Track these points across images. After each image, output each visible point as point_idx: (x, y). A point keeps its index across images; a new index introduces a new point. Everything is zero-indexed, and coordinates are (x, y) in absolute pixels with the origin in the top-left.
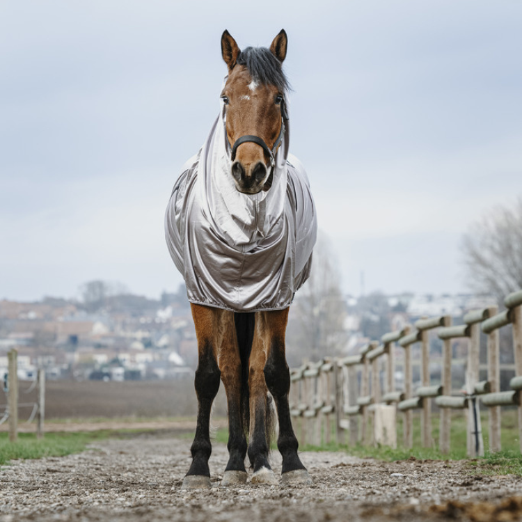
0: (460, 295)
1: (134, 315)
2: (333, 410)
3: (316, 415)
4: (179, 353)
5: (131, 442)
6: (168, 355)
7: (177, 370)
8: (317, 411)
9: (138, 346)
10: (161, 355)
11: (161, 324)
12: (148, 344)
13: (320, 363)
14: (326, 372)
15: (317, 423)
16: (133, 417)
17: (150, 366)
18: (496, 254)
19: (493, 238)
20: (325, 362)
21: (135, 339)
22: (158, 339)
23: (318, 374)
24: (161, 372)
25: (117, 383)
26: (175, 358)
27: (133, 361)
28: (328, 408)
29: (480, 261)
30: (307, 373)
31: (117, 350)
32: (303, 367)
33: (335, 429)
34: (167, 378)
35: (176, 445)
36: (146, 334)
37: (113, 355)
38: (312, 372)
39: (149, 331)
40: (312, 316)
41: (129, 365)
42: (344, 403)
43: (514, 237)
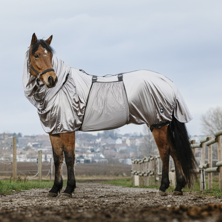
0: (200, 136)
1: (88, 141)
2: (154, 174)
3: (148, 175)
4: (103, 154)
5: (83, 184)
6: (99, 155)
7: (103, 160)
8: (148, 174)
9: (89, 151)
10: (97, 155)
11: (97, 144)
12: (93, 151)
13: (149, 157)
14: (151, 160)
15: (148, 178)
16: (85, 175)
17: (93, 158)
18: (213, 122)
19: (212, 116)
20: (151, 157)
21: (88, 149)
22: (96, 149)
23: (149, 161)
24: (97, 161)
25: (82, 164)
26: (102, 156)
27: (87, 157)
28: (152, 173)
29: (208, 124)
30: (145, 161)
31: (82, 153)
32: (144, 159)
33: (154, 181)
34: (99, 162)
35: (98, 185)
36: (92, 147)
37: (81, 154)
38: (147, 160)
39: (93, 146)
40: (149, 142)
41: (86, 158)
42: (157, 171)
43: (219, 116)
